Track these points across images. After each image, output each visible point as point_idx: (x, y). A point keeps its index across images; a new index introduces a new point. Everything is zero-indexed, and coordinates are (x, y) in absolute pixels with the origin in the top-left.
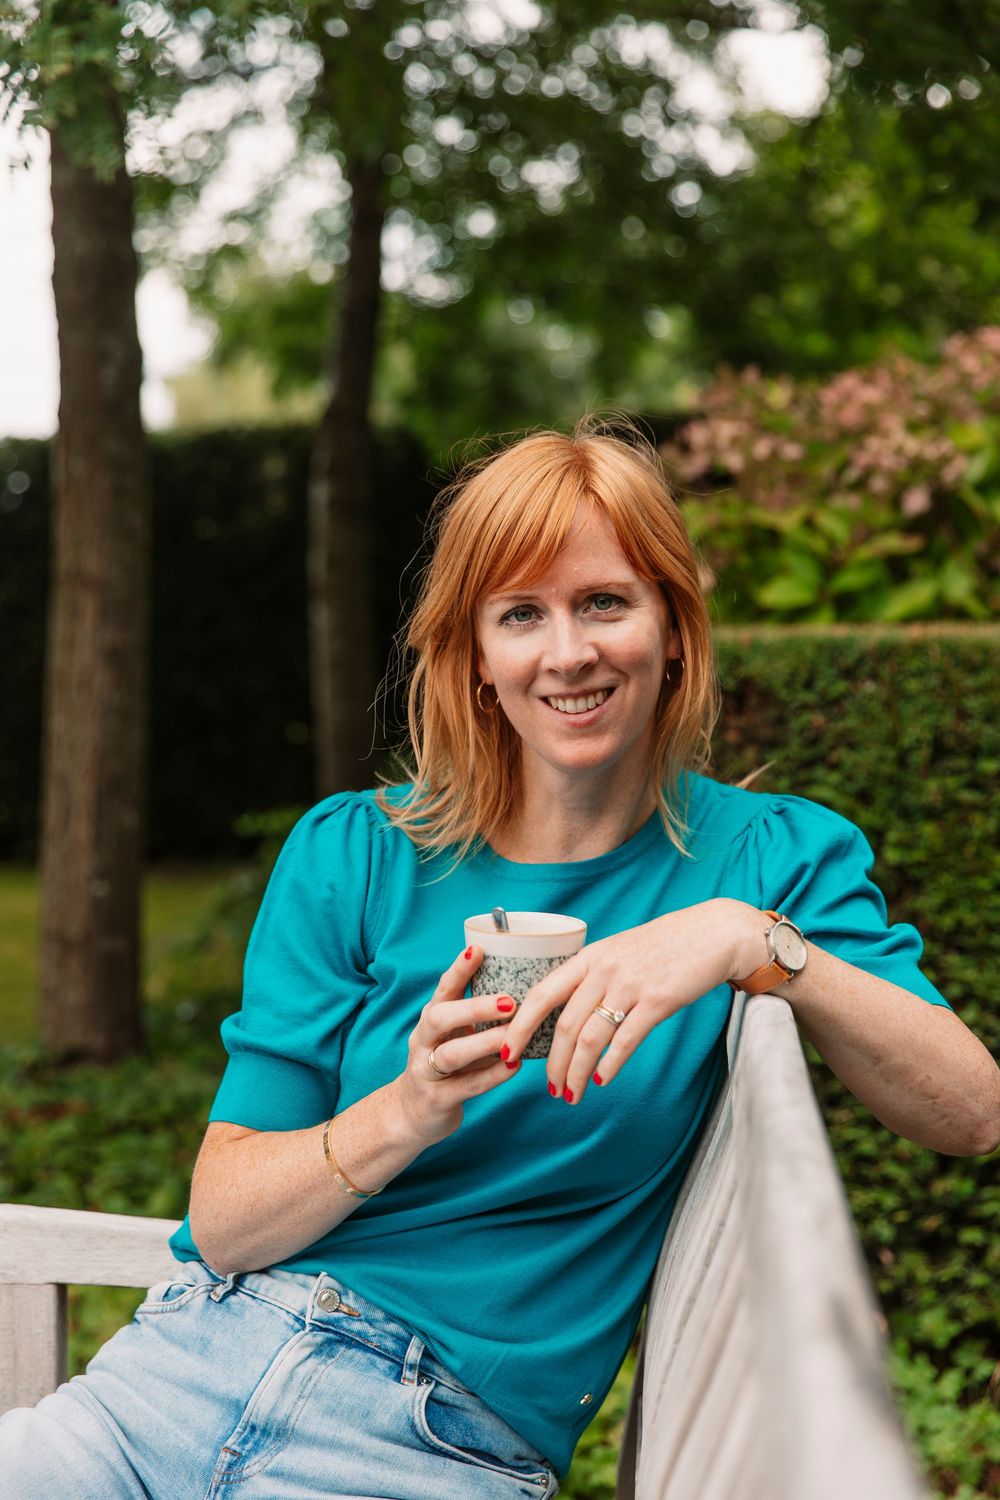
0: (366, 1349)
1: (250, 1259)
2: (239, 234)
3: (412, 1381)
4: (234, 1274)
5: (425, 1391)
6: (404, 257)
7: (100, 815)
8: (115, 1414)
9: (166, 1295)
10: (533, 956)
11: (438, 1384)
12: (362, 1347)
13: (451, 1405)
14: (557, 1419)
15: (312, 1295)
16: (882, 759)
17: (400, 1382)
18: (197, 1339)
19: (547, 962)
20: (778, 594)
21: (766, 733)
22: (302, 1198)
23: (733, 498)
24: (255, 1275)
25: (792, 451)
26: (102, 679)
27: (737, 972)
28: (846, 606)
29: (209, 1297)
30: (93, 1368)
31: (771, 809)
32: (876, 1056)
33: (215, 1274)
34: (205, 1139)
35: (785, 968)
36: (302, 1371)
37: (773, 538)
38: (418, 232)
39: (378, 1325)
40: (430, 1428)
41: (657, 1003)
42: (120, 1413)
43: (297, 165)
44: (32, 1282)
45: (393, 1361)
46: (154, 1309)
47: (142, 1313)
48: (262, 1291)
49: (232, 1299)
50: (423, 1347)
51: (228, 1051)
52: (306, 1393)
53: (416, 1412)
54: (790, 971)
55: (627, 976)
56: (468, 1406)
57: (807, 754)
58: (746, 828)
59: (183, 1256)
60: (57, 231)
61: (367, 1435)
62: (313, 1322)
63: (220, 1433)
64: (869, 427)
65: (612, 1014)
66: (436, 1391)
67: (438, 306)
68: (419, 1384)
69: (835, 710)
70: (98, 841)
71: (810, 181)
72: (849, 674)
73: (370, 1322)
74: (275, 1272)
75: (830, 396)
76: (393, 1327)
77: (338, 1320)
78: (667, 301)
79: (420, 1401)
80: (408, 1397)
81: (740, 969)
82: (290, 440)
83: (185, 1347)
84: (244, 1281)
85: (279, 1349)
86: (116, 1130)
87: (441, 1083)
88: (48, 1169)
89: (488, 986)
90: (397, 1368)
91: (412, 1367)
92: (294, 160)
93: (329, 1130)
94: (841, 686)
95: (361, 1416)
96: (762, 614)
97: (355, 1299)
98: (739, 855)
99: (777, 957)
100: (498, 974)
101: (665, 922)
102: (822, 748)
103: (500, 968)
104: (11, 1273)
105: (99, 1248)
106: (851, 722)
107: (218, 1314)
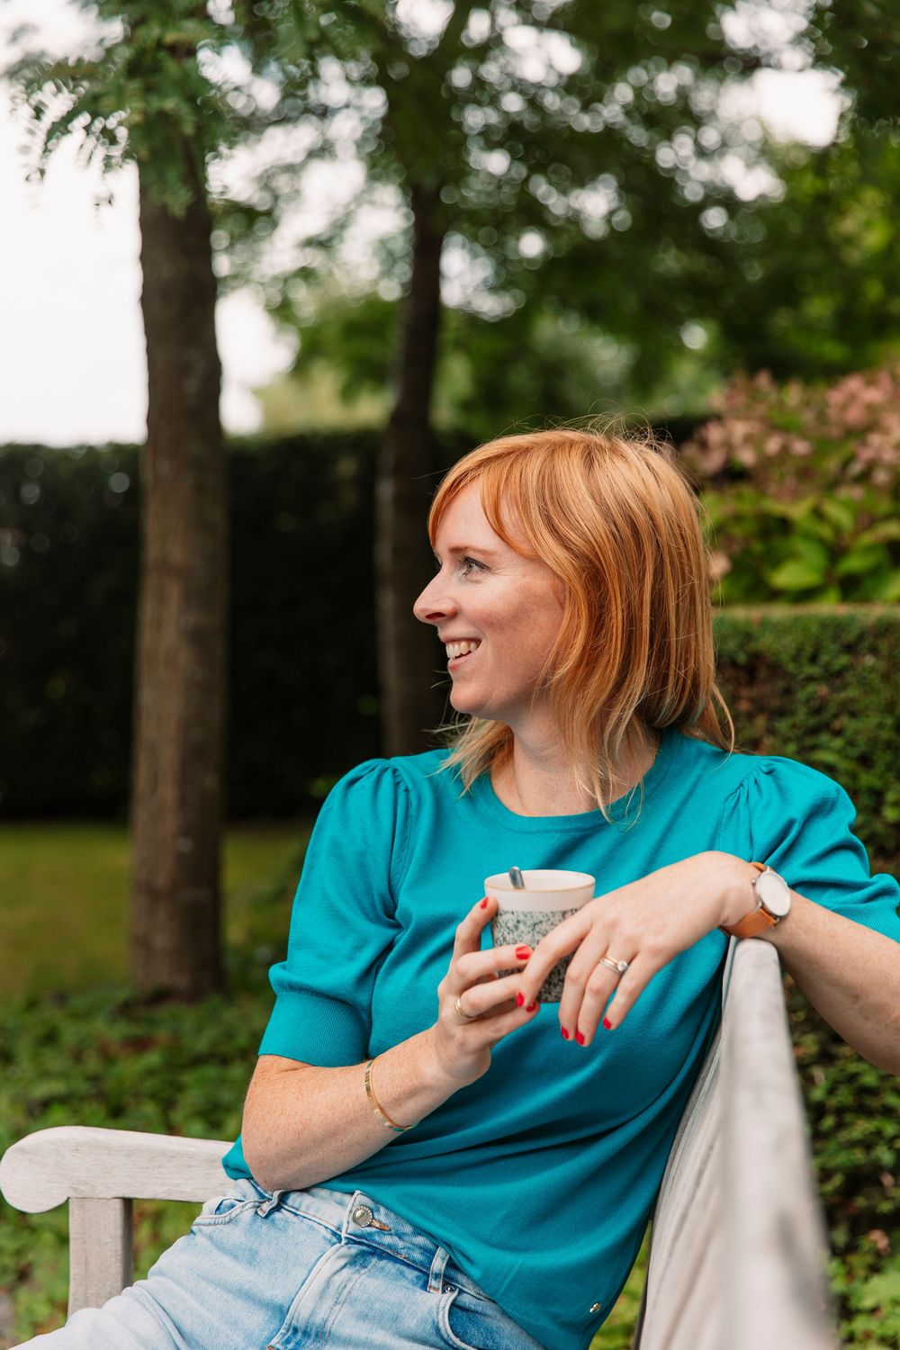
0: (396, 1260)
1: (297, 1180)
2: (314, 259)
3: (437, 1289)
4: (280, 1192)
5: (449, 1298)
6: (460, 276)
7: (184, 779)
8: (172, 1315)
9: (218, 1208)
10: (548, 910)
11: (461, 1292)
12: (393, 1258)
13: (473, 1311)
14: (569, 1326)
15: (347, 1212)
16: (881, 726)
17: (426, 1290)
18: (246, 1250)
19: (560, 914)
20: (788, 576)
21: (775, 702)
22: (345, 1129)
23: (747, 490)
24: (297, 1194)
25: (801, 447)
26: (185, 657)
27: (728, 919)
28: (851, 587)
29: (256, 1212)
30: (153, 1274)
31: (761, 770)
32: (855, 995)
33: (262, 1191)
34: (256, 1070)
35: (771, 914)
36: (338, 1279)
37: (784, 526)
38: (474, 256)
39: (407, 1238)
40: (453, 1331)
41: (655, 952)
42: (176, 1314)
43: (366, 196)
44: (101, 1196)
45: (420, 1271)
46: (207, 1221)
47: (198, 1225)
48: (303, 1208)
49: (277, 1215)
50: (447, 1258)
51: (276, 991)
52: (341, 1299)
53: (440, 1316)
54: (776, 917)
55: (628, 929)
56: (489, 1312)
57: (813, 721)
58: (739, 788)
59: (234, 1174)
60: (145, 258)
61: (396, 1336)
62: (348, 1236)
63: (266, 1334)
64: (872, 425)
65: (616, 964)
66: (459, 1298)
67: (493, 321)
68: (444, 1292)
69: (838, 682)
70: (183, 802)
71: (826, 205)
72: (850, 648)
73: (400, 1236)
74: (315, 1191)
75: (836, 397)
76: (421, 1240)
77: (370, 1234)
78: (700, 314)
79: (444, 1308)
80: (433, 1304)
81: (731, 916)
82: (360, 442)
83: (236, 1257)
84: (287, 1199)
85: (318, 1260)
86: (198, 1061)
87: (467, 1026)
88: (137, 1095)
89: (508, 939)
90: (425, 1277)
91: (437, 1276)
92: (363, 192)
93: (370, 1069)
94: (844, 660)
95: (392, 1321)
96: (775, 595)
97: (386, 1215)
98: (732, 812)
99: (763, 903)
100: (517, 928)
101: (661, 876)
102: (825, 716)
103: (518, 922)
104: (83, 1188)
105: (160, 1167)
106: (852, 693)
107: (264, 1228)
